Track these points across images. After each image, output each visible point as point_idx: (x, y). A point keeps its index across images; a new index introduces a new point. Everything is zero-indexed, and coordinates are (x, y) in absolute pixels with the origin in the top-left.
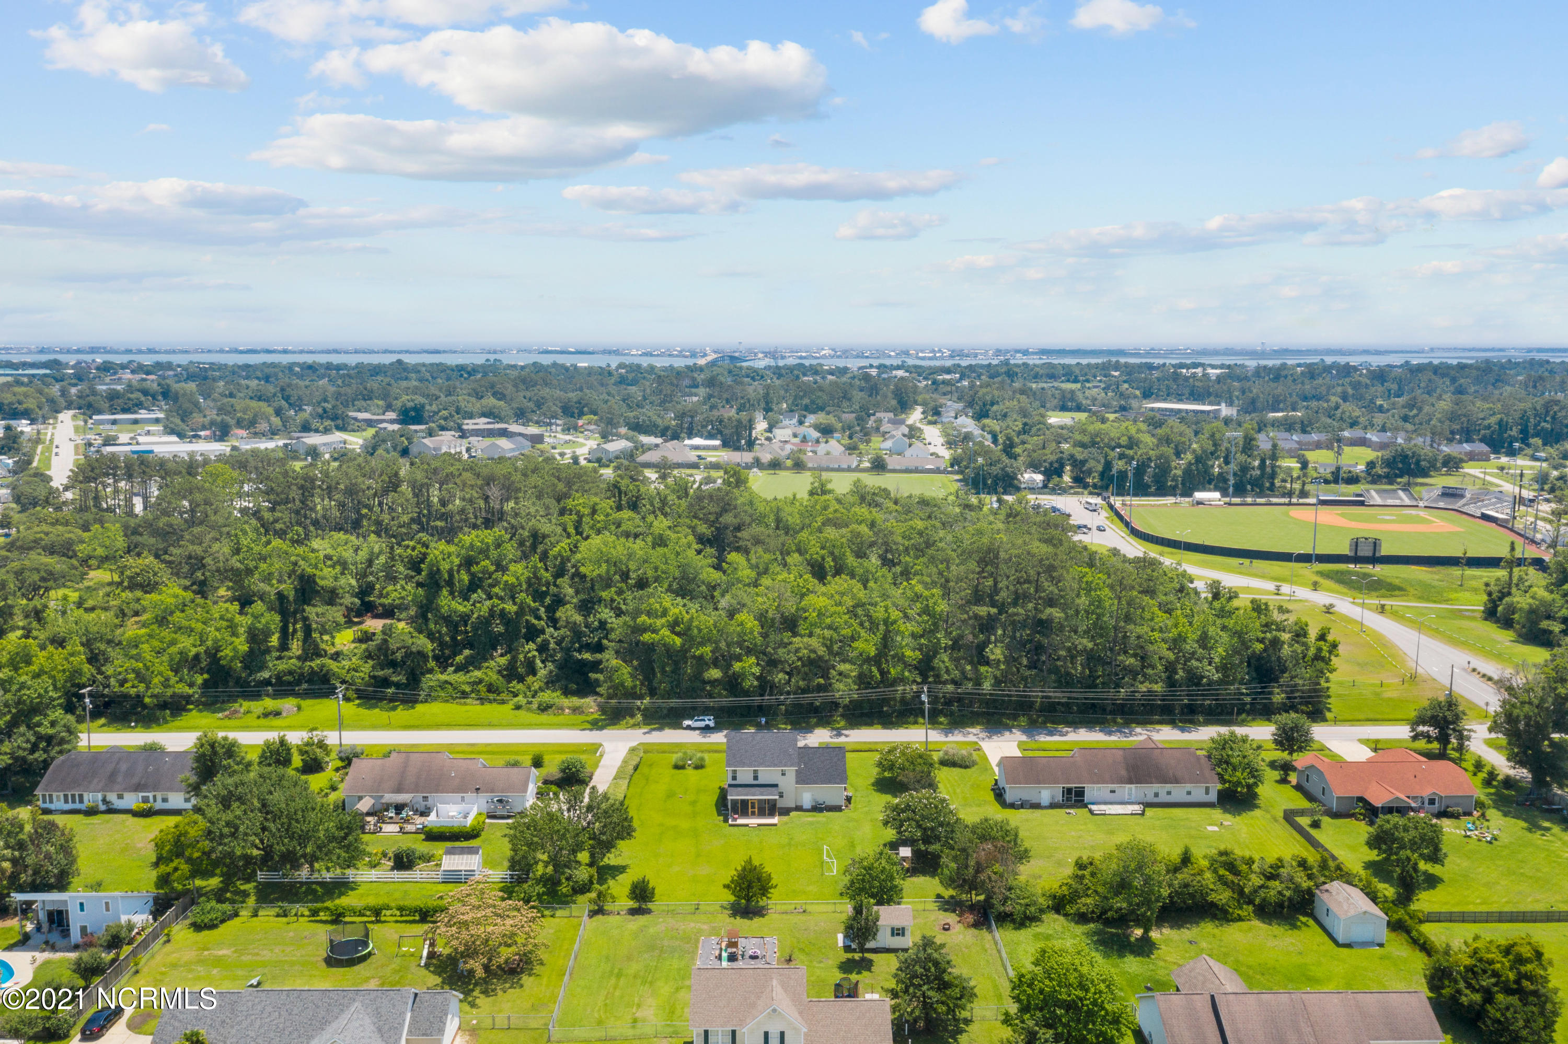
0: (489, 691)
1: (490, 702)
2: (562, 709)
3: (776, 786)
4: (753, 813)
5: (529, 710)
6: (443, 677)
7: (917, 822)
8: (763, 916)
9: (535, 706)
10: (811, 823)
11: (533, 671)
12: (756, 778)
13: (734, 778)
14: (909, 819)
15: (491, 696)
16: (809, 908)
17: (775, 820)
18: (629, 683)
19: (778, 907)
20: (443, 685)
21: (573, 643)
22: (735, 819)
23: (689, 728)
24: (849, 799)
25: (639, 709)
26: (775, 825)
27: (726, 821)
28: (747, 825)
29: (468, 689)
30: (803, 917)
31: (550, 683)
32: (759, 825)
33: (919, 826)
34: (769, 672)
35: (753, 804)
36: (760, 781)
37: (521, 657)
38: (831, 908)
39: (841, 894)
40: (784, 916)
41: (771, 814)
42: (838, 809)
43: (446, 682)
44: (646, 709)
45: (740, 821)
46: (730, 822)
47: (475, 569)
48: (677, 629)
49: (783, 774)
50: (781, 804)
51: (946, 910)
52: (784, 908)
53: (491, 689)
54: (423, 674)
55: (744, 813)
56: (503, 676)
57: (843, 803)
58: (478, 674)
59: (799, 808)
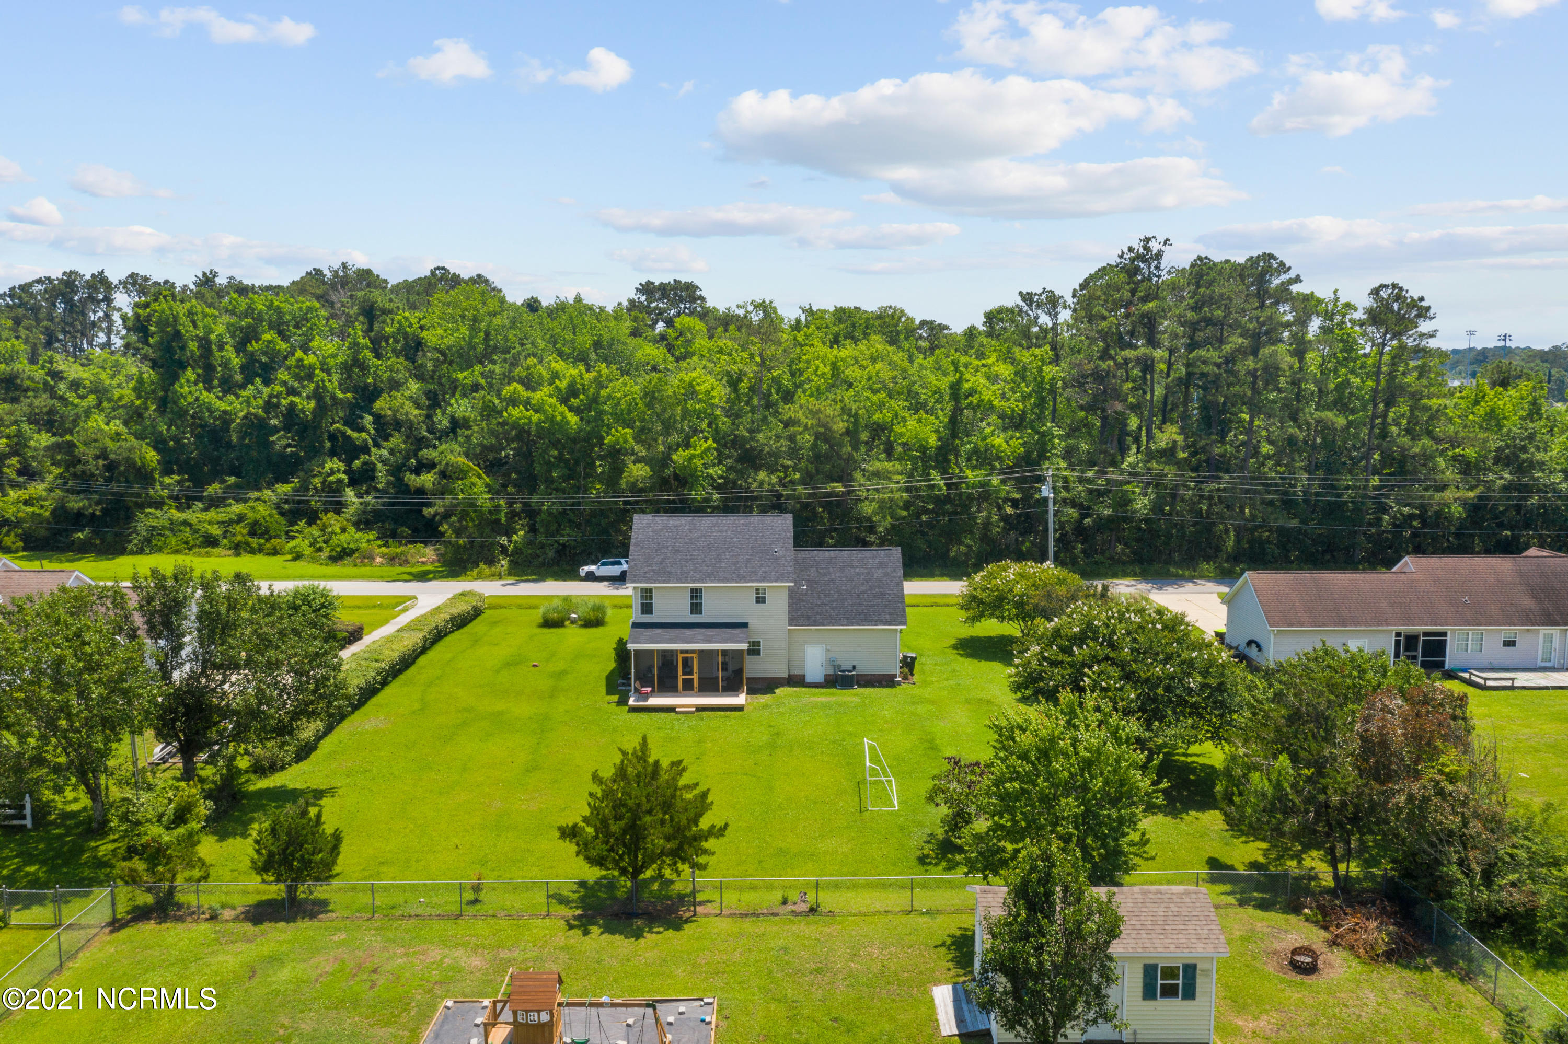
0: (252, 534)
1: (252, 552)
2: (371, 558)
3: (745, 625)
4: (688, 687)
5: (313, 559)
6: (177, 515)
7: (1122, 665)
8: (677, 925)
9: (325, 554)
10: (826, 706)
11: (338, 507)
12: (696, 608)
13: (647, 608)
14: (1095, 660)
15: (255, 542)
16: (827, 900)
17: (741, 699)
18: (484, 500)
19: (731, 898)
20: (174, 527)
21: (407, 458)
22: (646, 697)
23: (591, 577)
24: (909, 664)
25: (504, 550)
26: (739, 708)
27: (623, 702)
28: (671, 709)
29: (216, 531)
30: (808, 929)
31: (364, 522)
32: (701, 709)
33: (1128, 676)
34: (741, 474)
35: (687, 663)
36: (706, 616)
37: (317, 481)
38: (897, 899)
39: (922, 860)
40: (748, 925)
41: (732, 687)
42: (887, 681)
43: (185, 523)
44: (518, 551)
45: (654, 701)
46: (631, 702)
47: (254, 346)
48: (574, 402)
49: (760, 600)
50: (753, 668)
51: (1264, 906)
52: (750, 899)
53: (256, 529)
54: (141, 507)
55: (667, 685)
56: (282, 514)
57: (895, 669)
58: (237, 508)
59: (796, 681)
